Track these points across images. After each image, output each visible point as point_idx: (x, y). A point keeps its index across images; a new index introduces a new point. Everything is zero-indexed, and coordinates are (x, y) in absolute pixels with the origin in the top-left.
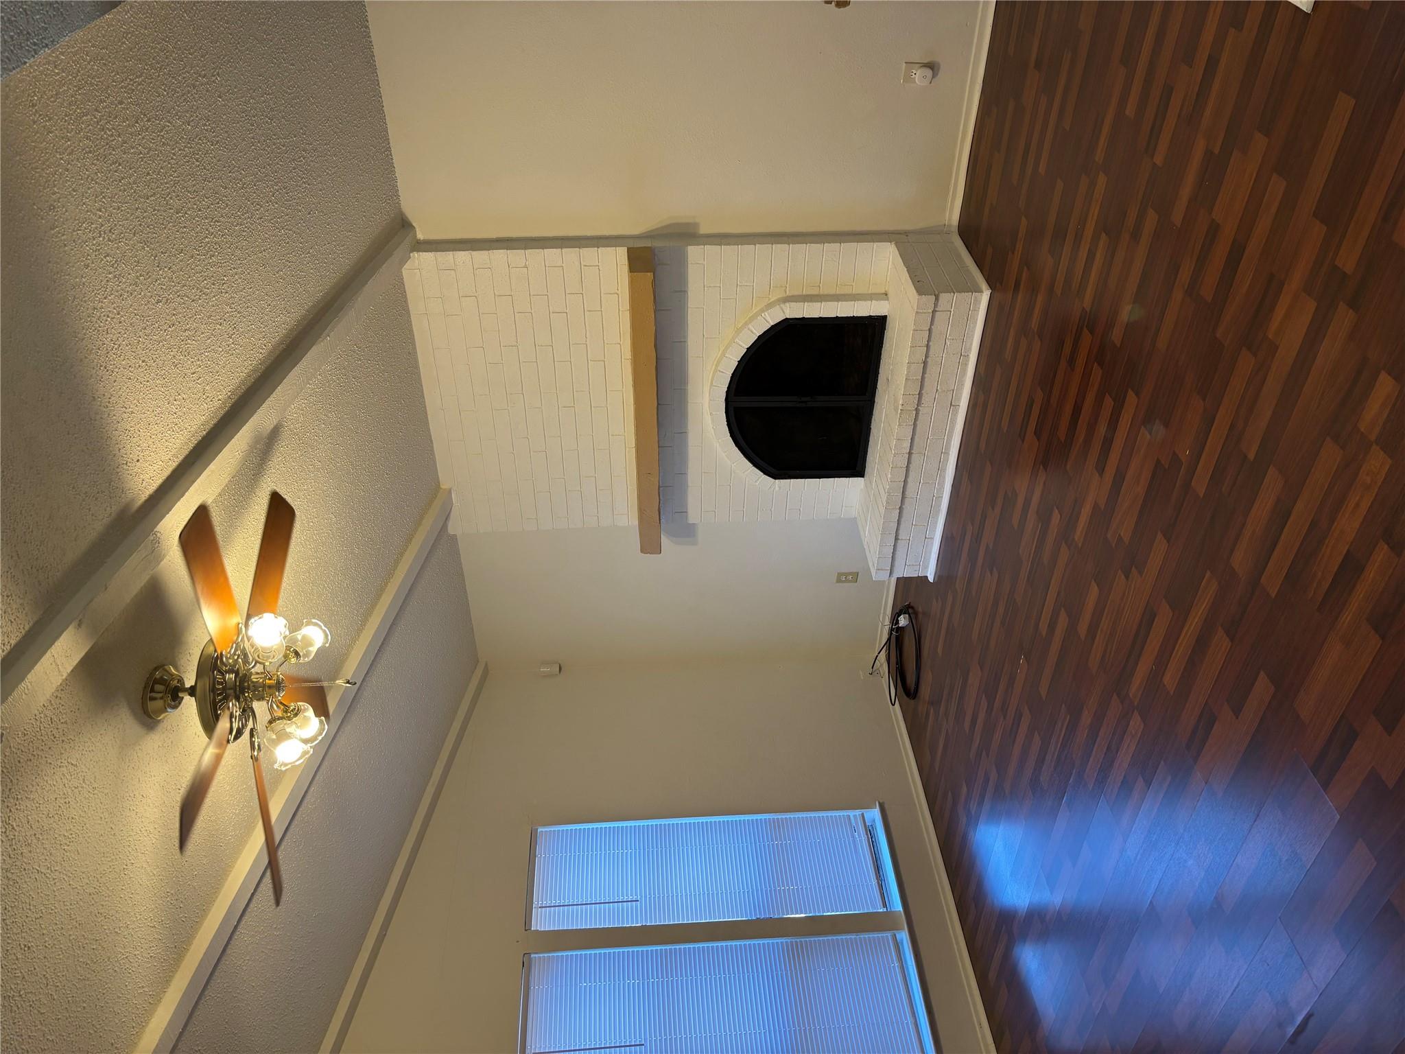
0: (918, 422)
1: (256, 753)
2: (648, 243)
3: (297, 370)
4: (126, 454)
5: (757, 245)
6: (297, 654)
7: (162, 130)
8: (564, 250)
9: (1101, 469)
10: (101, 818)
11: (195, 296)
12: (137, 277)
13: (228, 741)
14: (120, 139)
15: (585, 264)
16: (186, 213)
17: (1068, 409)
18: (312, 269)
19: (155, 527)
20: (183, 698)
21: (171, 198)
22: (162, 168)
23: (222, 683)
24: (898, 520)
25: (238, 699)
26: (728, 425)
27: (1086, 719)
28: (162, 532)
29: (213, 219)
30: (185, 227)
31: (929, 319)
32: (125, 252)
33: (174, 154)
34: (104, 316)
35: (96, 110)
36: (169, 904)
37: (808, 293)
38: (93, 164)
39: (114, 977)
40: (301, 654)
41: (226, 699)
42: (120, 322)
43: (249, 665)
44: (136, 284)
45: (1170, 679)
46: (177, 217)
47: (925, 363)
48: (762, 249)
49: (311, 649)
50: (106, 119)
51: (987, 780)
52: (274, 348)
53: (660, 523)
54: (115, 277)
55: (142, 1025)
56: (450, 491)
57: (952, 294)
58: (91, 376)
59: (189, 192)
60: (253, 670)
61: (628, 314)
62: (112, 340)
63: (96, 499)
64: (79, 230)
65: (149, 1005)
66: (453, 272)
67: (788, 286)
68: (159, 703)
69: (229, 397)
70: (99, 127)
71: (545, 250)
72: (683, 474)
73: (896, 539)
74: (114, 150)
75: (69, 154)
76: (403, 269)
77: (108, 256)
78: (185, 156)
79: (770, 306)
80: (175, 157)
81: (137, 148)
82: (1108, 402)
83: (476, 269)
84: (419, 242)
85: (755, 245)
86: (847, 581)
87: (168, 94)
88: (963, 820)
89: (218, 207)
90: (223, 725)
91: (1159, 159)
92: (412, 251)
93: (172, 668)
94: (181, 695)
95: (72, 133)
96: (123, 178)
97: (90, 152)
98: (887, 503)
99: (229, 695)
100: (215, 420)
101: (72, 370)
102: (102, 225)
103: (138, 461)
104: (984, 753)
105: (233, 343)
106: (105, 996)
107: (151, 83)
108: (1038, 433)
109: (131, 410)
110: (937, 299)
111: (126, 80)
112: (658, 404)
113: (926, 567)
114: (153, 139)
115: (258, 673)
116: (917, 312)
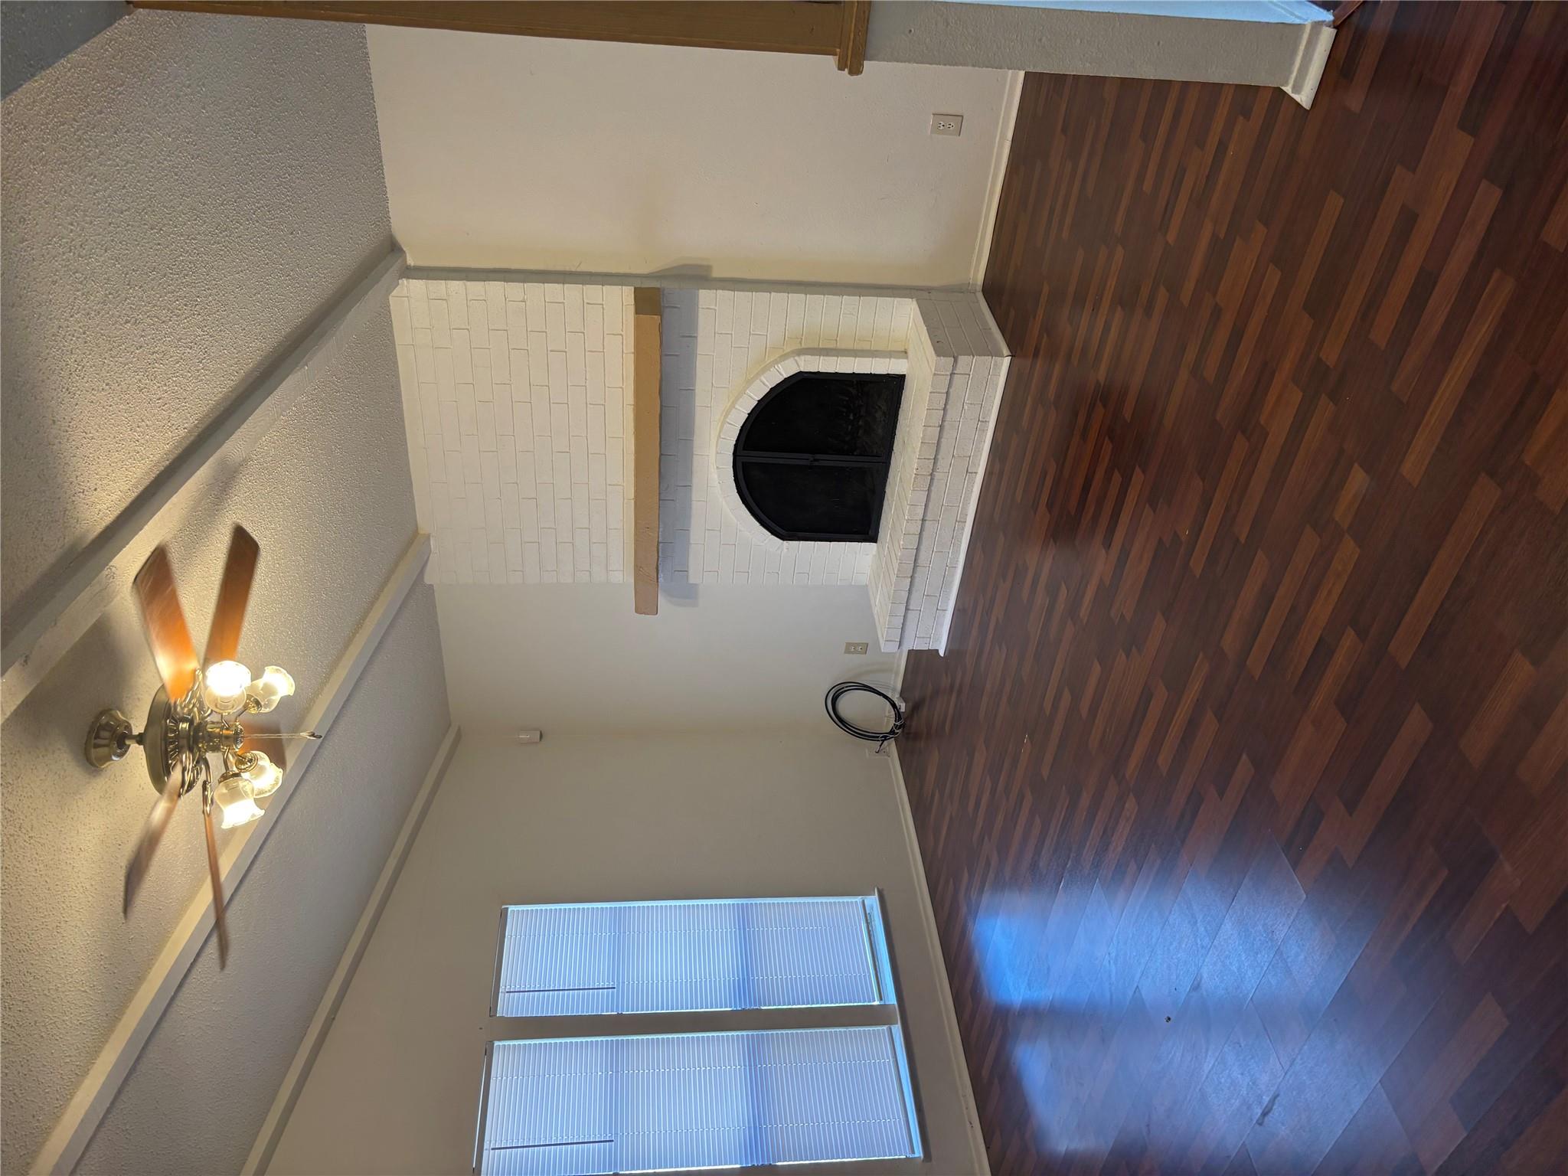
0: (933, 488)
1: (208, 809)
2: (655, 284)
3: (270, 401)
4: (83, 482)
5: (773, 294)
6: (258, 703)
7: (141, 142)
8: (566, 285)
9: (1107, 544)
10: (36, 870)
11: (165, 317)
12: (106, 295)
13: (179, 796)
14: (97, 151)
15: (588, 301)
16: (161, 230)
17: (1080, 481)
18: (291, 293)
19: (111, 560)
20: (129, 746)
21: (146, 213)
22: (138, 181)
23: (175, 731)
24: (909, 590)
25: (191, 750)
26: (735, 480)
27: (1085, 800)
28: (118, 566)
29: (189, 236)
30: (159, 244)
31: (947, 382)
32: (95, 269)
33: (153, 167)
34: (69, 335)
35: (75, 120)
36: (102, 967)
37: (824, 347)
38: (67, 176)
39: (40, 1043)
40: (262, 704)
41: (179, 750)
42: (86, 342)
43: (205, 713)
44: (105, 304)
45: (1164, 759)
46: (151, 234)
47: (941, 427)
48: (777, 297)
49: (273, 698)
50: (84, 129)
51: (988, 864)
52: (247, 375)
53: (658, 582)
54: (83, 294)
55: (68, 1099)
56: (428, 537)
57: (972, 356)
58: (53, 398)
59: (165, 207)
60: (208, 719)
61: (631, 358)
62: (76, 361)
63: (50, 528)
64: (49, 244)
65: (75, 1076)
66: (444, 302)
67: (803, 338)
68: (103, 751)
69: (196, 426)
70: (76, 137)
71: (546, 284)
72: (686, 530)
73: (907, 609)
74: (89, 161)
75: (44, 165)
76: (390, 298)
77: (77, 272)
78: (163, 170)
79: (784, 357)
80: (153, 171)
81: (114, 160)
82: (1117, 477)
83: (470, 301)
84: (408, 268)
85: (770, 293)
86: (856, 652)
87: (149, 104)
88: (964, 909)
89: (196, 224)
90: (176, 775)
91: (1171, 238)
92: (401, 277)
93: (119, 714)
94: (127, 742)
95: (48, 143)
96: (97, 191)
97: (65, 163)
98: (899, 570)
99: (182, 747)
100: (180, 450)
101: (33, 391)
102: (73, 240)
103: (96, 490)
104: (986, 838)
105: (203, 369)
106: (29, 1063)
107: (133, 92)
108: (1050, 506)
109: (91, 435)
110: (956, 361)
111: (107, 89)
112: (661, 455)
113: (938, 640)
114: (132, 151)
115: (213, 723)
116: (935, 374)
